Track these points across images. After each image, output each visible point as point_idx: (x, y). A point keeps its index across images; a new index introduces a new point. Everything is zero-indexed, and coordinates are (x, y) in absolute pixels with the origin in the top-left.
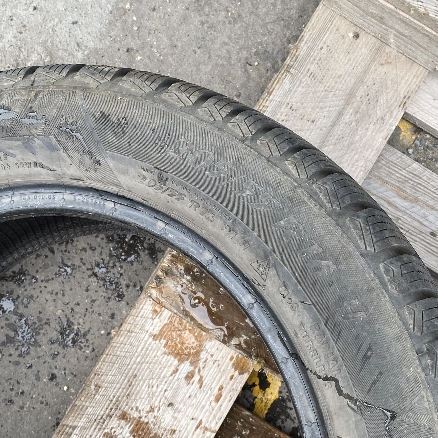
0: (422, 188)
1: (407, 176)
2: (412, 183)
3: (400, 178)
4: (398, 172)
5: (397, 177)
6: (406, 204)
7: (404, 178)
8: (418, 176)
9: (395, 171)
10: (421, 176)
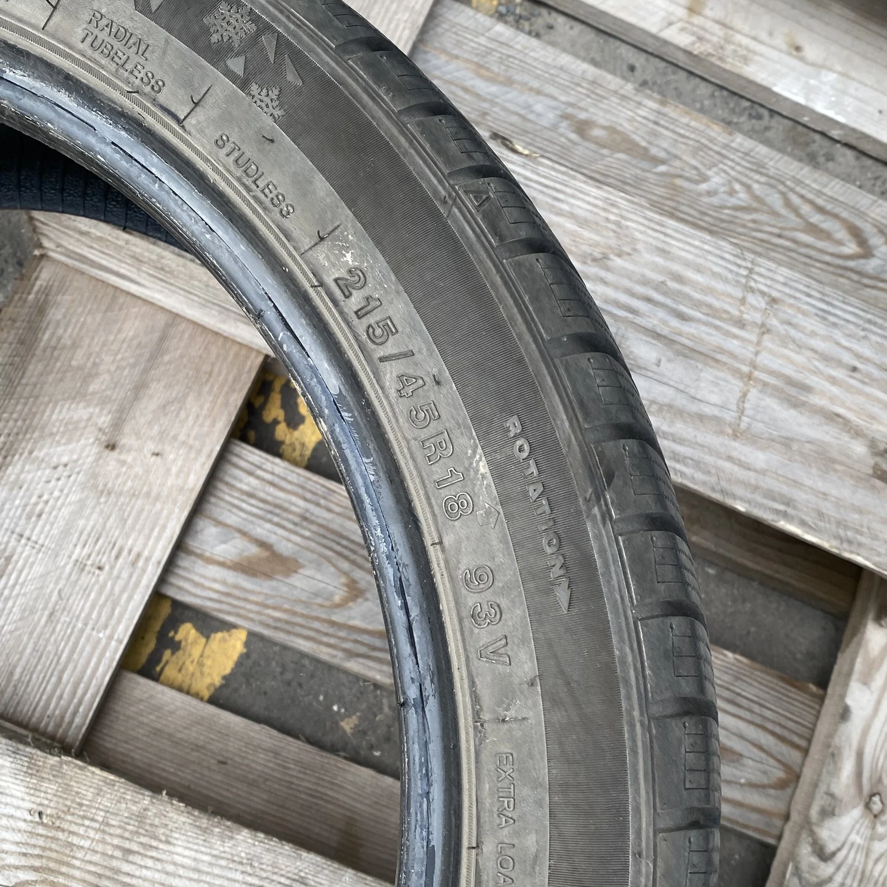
0: (517, 62)
1: (489, 45)
2: (498, 55)
3: (477, 49)
4: (471, 41)
5: (473, 48)
6: (494, 89)
7: (483, 48)
8: (507, 45)
9: (466, 38)
10: (511, 44)
